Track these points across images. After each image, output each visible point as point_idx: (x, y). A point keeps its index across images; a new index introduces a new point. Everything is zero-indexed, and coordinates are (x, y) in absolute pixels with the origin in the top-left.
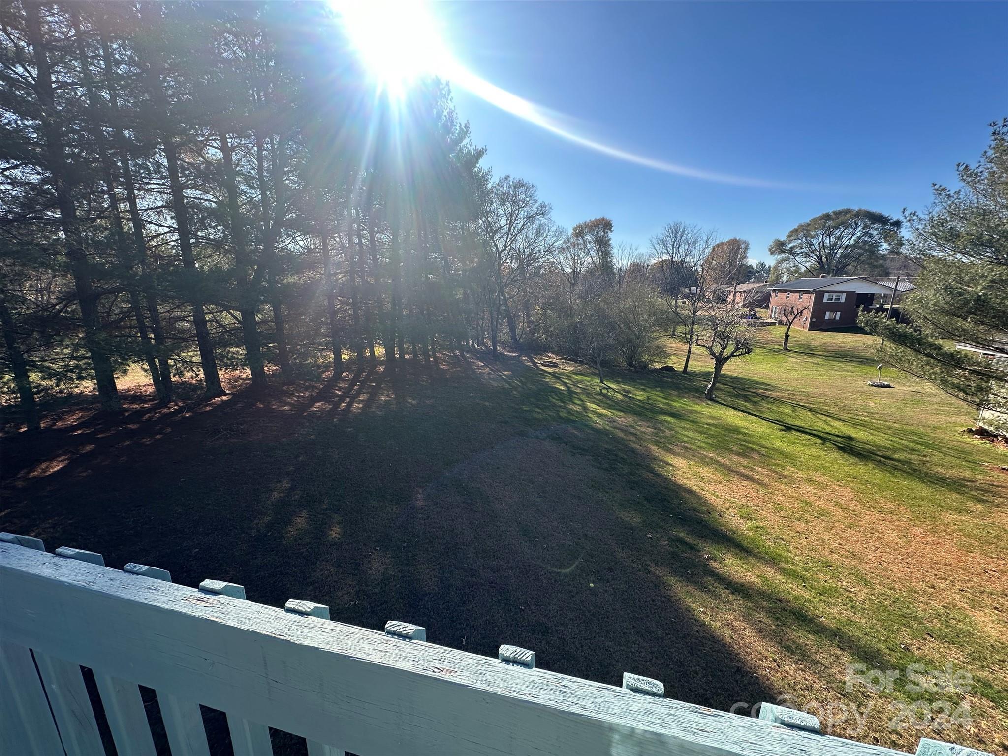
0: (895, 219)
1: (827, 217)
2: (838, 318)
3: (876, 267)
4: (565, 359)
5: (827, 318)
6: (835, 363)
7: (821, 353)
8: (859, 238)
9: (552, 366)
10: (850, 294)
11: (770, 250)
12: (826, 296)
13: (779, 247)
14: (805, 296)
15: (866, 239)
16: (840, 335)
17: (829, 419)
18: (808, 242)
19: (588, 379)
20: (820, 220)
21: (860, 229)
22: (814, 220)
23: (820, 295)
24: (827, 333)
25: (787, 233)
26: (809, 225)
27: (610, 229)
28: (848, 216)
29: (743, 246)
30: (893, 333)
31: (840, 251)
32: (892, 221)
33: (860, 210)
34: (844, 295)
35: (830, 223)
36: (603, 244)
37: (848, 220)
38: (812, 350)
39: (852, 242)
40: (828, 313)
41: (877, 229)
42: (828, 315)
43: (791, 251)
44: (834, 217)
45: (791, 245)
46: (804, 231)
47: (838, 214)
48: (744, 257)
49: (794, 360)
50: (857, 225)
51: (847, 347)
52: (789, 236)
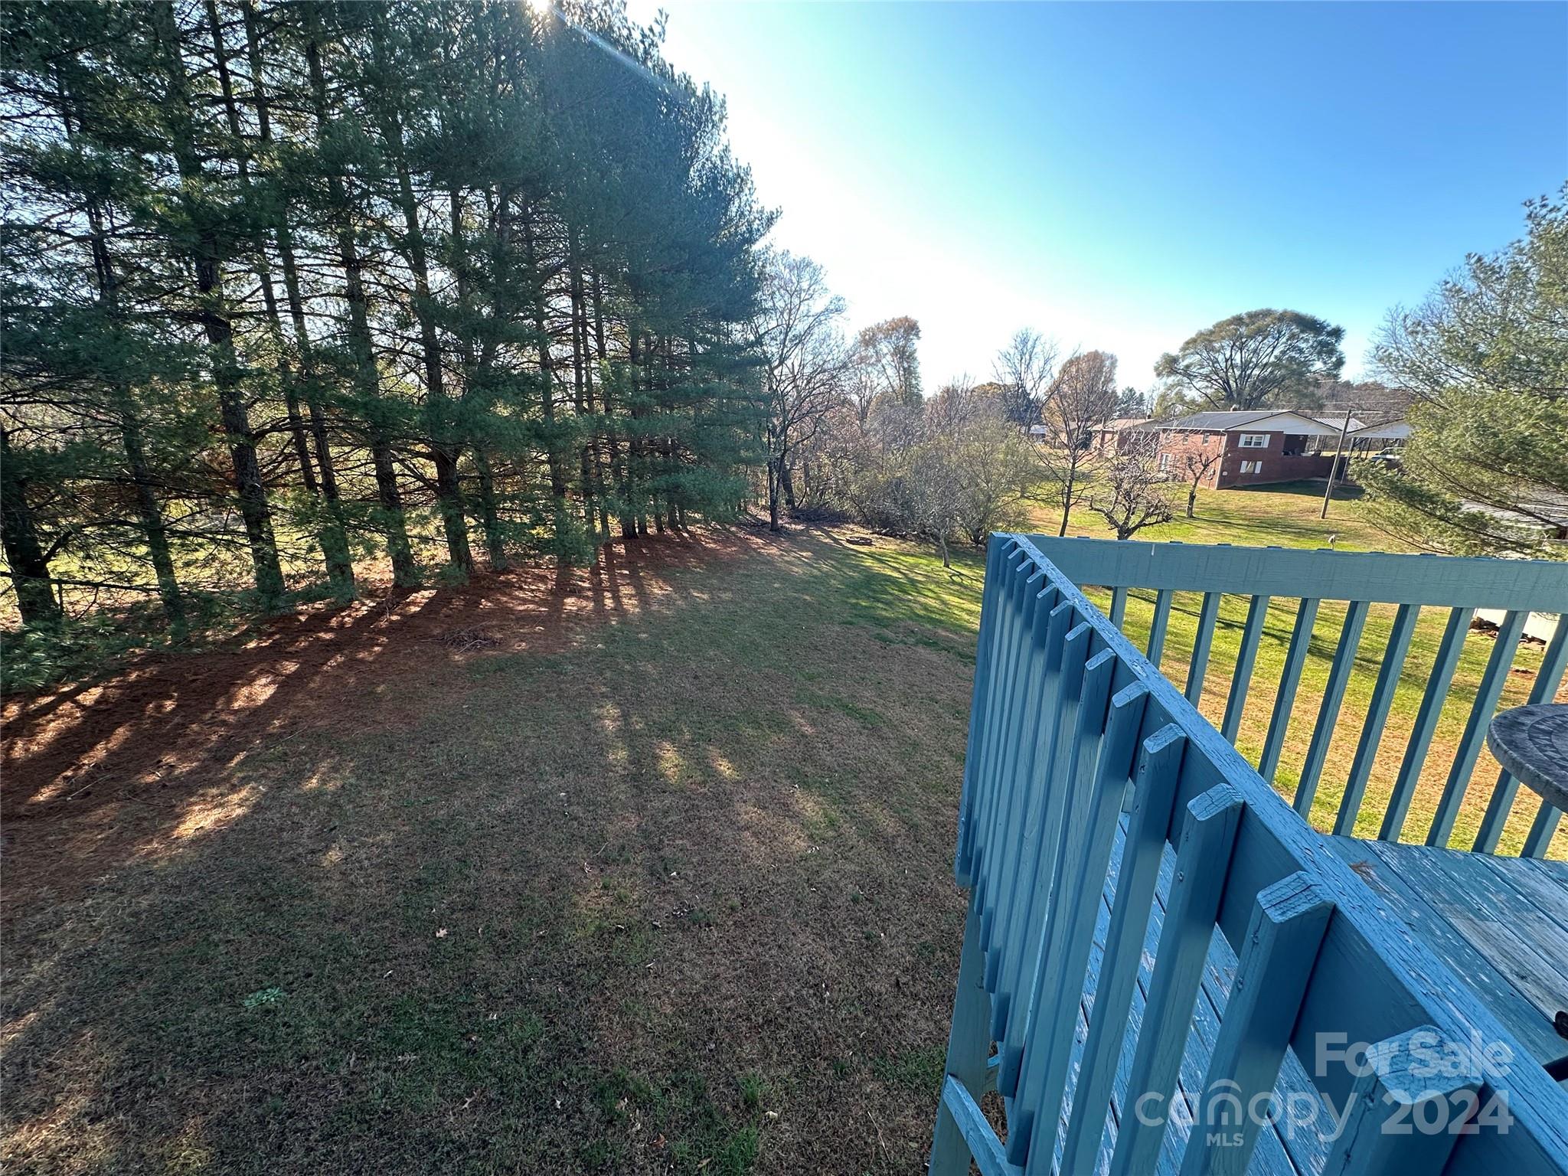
0: (1333, 325)
1: (1238, 320)
2: (1258, 471)
3: (1305, 396)
4: (879, 533)
5: (1243, 470)
6: (1264, 535)
7: (1241, 522)
8: (1283, 353)
9: (863, 544)
10: (1275, 435)
11: (1156, 369)
12: (1243, 438)
13: (1169, 365)
14: (1213, 438)
15: (1293, 354)
16: (1264, 494)
17: (1277, 612)
18: (1209, 359)
19: (924, 561)
20: (1228, 325)
21: (1284, 340)
22: (1220, 326)
23: (1233, 437)
24: (1244, 493)
25: (1181, 344)
26: (1212, 333)
27: (917, 335)
28: (1268, 320)
29: (1108, 363)
30: (1397, 487)
31: (1256, 372)
32: (1329, 329)
33: (1285, 312)
34: (1268, 436)
35: (1243, 330)
36: (905, 357)
37: (1268, 326)
38: (1227, 518)
39: (1272, 359)
40: (1244, 463)
41: (1307, 341)
42: (1245, 467)
43: (1187, 372)
44: (1247, 321)
45: (1186, 362)
46: (1204, 341)
47: (1253, 316)
48: (1109, 380)
49: (1205, 532)
50: (1279, 332)
51: (1275, 512)
52: (1184, 349)
